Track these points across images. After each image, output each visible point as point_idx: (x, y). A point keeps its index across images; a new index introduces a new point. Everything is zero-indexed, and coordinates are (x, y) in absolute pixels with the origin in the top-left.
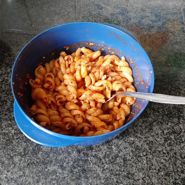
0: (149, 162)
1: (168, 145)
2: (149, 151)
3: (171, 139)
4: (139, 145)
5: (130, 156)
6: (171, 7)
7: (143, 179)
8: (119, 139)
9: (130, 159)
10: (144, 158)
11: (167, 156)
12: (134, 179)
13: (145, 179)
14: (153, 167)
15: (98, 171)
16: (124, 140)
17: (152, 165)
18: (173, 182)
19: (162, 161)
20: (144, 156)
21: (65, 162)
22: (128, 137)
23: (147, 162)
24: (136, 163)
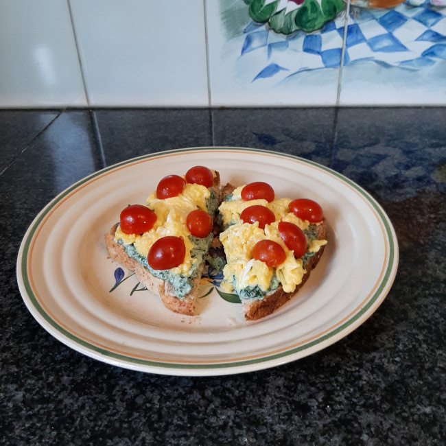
8: (382, 412)
16: (400, 413)
22: (410, 403)
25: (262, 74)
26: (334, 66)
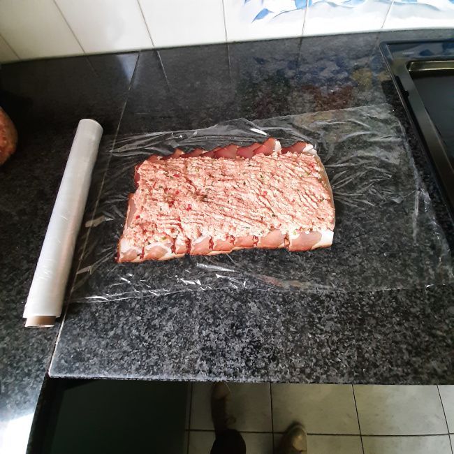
0: (364, 243)
1: (387, 219)
2: (363, 230)
3: (390, 212)
4: (348, 223)
5: (338, 238)
6: (362, 44)
7: (360, 264)
9: (339, 241)
10: (358, 238)
11: (388, 234)
12: (348, 265)
13: (363, 263)
14: (372, 248)
15: (300, 261)
17: (370, 246)
18: (401, 264)
19: (383, 239)
20: (357, 236)
21: (256, 254)
23: (362, 243)
24: (347, 247)
25: (257, 17)
26: (302, 8)
